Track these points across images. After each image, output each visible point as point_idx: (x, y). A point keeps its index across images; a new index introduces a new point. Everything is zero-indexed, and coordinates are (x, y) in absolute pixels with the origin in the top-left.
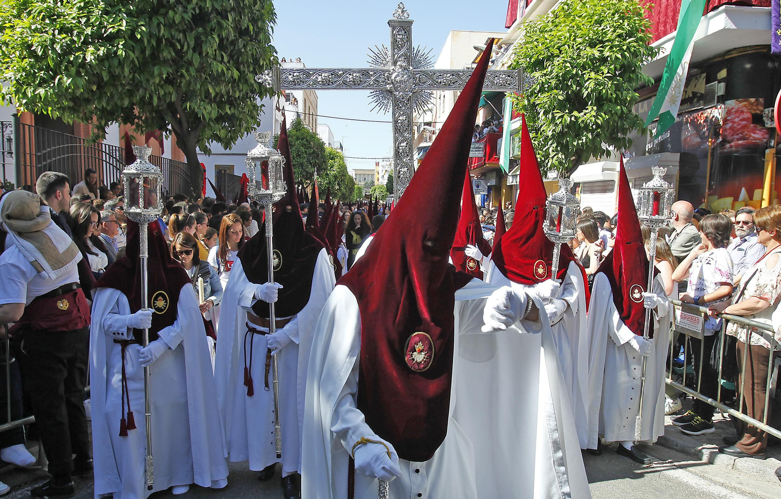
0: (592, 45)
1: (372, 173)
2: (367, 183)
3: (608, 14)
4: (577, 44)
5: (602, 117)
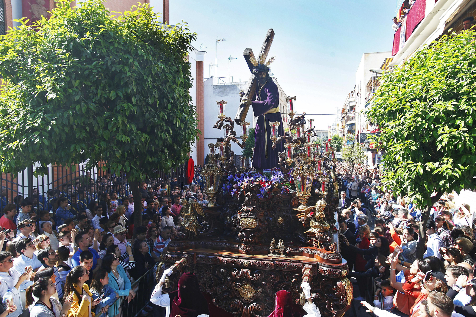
0: (446, 98)
1: (326, 131)
2: (324, 138)
3: (463, 66)
4: (429, 96)
5: (460, 169)
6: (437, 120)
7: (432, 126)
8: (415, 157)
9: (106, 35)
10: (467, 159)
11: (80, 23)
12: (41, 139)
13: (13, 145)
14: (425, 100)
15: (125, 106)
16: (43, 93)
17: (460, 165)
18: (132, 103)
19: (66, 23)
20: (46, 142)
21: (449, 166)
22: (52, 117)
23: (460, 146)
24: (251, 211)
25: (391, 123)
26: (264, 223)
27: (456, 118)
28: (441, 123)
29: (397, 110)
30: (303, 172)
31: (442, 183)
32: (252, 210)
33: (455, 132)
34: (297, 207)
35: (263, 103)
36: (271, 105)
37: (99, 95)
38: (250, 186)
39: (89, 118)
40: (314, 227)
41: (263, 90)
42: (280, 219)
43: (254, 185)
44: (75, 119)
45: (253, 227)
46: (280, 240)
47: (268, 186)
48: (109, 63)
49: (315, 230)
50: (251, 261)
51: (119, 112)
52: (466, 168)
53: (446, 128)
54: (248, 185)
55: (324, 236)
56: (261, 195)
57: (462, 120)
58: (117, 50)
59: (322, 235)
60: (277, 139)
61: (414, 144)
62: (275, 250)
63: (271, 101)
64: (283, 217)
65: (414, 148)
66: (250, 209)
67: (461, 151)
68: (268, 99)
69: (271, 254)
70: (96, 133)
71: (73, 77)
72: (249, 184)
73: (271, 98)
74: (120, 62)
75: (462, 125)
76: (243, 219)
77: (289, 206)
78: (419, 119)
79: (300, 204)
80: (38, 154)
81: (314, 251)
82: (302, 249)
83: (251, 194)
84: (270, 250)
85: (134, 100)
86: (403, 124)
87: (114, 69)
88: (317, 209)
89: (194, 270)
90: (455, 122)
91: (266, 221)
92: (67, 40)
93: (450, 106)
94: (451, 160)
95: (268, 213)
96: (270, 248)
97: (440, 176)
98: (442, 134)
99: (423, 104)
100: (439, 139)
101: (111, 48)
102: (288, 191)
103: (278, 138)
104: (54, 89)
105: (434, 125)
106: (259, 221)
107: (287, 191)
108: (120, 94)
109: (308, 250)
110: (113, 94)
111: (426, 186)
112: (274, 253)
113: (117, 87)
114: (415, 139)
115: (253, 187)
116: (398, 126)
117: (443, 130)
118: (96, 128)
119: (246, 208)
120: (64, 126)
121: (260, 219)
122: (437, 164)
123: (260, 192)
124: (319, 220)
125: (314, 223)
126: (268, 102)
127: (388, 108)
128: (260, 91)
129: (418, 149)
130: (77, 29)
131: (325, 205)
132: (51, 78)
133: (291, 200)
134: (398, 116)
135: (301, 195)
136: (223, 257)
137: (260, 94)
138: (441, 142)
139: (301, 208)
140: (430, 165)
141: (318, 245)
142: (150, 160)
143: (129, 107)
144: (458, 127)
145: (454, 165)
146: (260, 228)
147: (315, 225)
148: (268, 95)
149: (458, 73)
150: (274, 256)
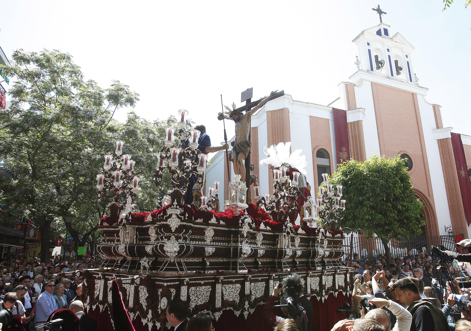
9: (355, 175)
15: (367, 203)
18: (370, 201)
37: (355, 200)
39: (352, 210)
51: (364, 206)
70: (356, 216)
85: (371, 199)
108: (364, 198)
110: (361, 199)
113: (363, 195)
118: (356, 214)
142: (387, 228)
143: (368, 203)
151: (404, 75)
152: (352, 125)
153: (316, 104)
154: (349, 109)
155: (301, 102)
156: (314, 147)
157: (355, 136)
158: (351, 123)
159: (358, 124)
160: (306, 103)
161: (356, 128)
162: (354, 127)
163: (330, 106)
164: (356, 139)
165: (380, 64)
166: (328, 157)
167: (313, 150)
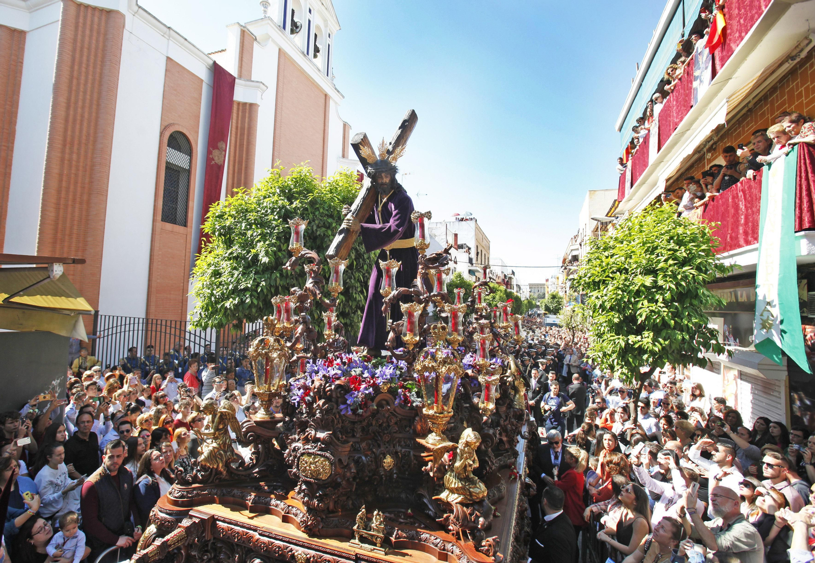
0: (646, 272)
4: (631, 269)
5: (660, 343)
6: (638, 293)
7: (633, 299)
8: (618, 329)
9: (313, 202)
10: (667, 333)
11: (290, 190)
12: (252, 300)
13: (228, 304)
14: (627, 273)
16: (256, 256)
17: (660, 340)
19: (278, 191)
20: (255, 302)
21: (650, 340)
22: (261, 278)
23: (658, 321)
24: (323, 441)
25: (595, 293)
26: (350, 469)
27: (656, 292)
28: (641, 297)
29: (600, 281)
30: (434, 364)
31: (645, 357)
32: (324, 439)
33: (653, 307)
34: (424, 436)
35: (381, 229)
36: (396, 232)
38: (325, 388)
40: (452, 491)
41: (386, 205)
42: (388, 460)
43: (333, 387)
44: (281, 280)
45: (324, 477)
46: (376, 513)
47: (366, 389)
48: (315, 228)
49: (454, 499)
50: (313, 552)
52: (667, 342)
53: (645, 302)
54: (321, 385)
55: (471, 514)
56: (347, 408)
57: (661, 294)
58: (322, 215)
59: (468, 511)
60: (391, 295)
61: (617, 316)
62: (364, 532)
63: (397, 226)
64: (395, 455)
65: (616, 320)
66: (321, 435)
67: (659, 325)
68: (392, 220)
69: (357, 541)
71: (283, 241)
72: (323, 383)
73: (397, 220)
74: (324, 226)
75: (661, 300)
76: (306, 458)
77: (411, 431)
78: (620, 292)
79: (430, 432)
80: (247, 312)
81: (449, 546)
82: (424, 536)
83: (324, 404)
84: (353, 531)
86: (606, 295)
87: (318, 233)
88: (458, 451)
89: (207, 551)
90: (655, 296)
91: (352, 465)
92: (279, 207)
93: (648, 280)
94: (651, 334)
95: (364, 445)
96: (355, 527)
97: (641, 351)
98: (641, 308)
99: (623, 276)
100: (638, 313)
101: (317, 213)
102: (409, 401)
103: (395, 292)
104: (267, 253)
105: (635, 299)
106: (337, 463)
107: (406, 400)
109: (438, 540)
111: (631, 360)
112: (363, 540)
114: (618, 311)
115: (331, 390)
116: (602, 297)
117: (642, 304)
119: (313, 432)
120: (271, 286)
121: (340, 460)
122: (639, 338)
123: (345, 403)
124: (463, 476)
125: (452, 481)
126: (390, 227)
127: (592, 278)
128: (380, 209)
129: (621, 322)
130: (287, 195)
131: (478, 444)
132: (264, 242)
133: (414, 419)
134: (602, 287)
135: (431, 412)
136: (260, 534)
137: (380, 214)
138: (641, 315)
139: (432, 441)
140: (632, 338)
141: (458, 533)
144: (657, 301)
145: (655, 340)
146: (339, 480)
147: (453, 486)
148: (394, 213)
149: (656, 248)
150: (361, 548)
151: (320, 61)
152: (241, 108)
153: (186, 40)
154: (240, 77)
155: (154, 18)
156: (166, 124)
157: (243, 128)
158: (239, 103)
159: (249, 109)
160: (165, 25)
161: (247, 115)
162: (244, 112)
163: (212, 56)
164: (242, 134)
165: (295, 28)
166: (189, 152)
167: (163, 127)
